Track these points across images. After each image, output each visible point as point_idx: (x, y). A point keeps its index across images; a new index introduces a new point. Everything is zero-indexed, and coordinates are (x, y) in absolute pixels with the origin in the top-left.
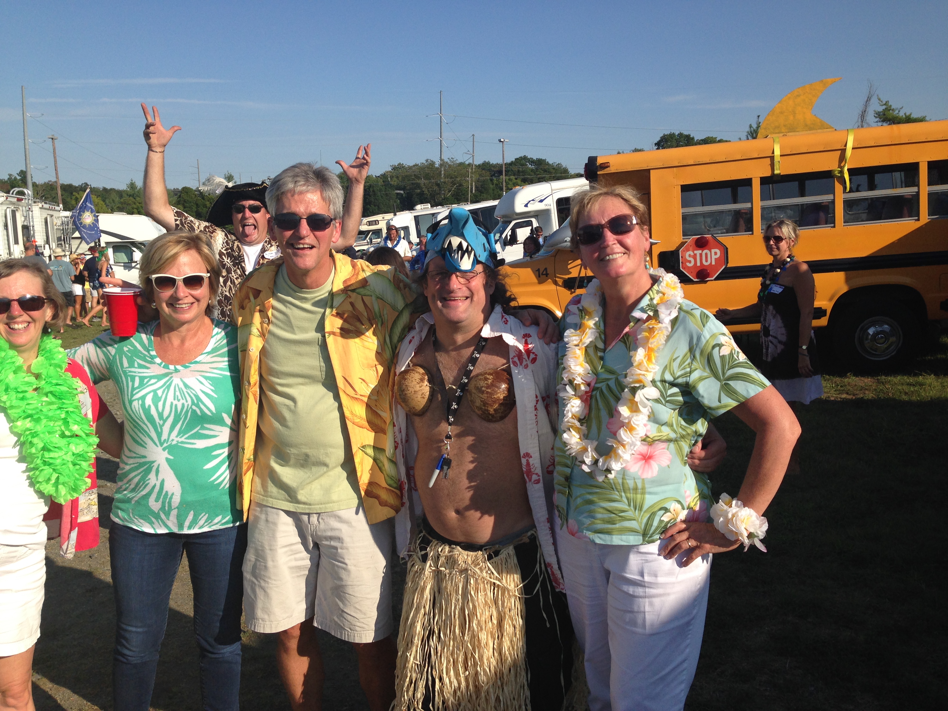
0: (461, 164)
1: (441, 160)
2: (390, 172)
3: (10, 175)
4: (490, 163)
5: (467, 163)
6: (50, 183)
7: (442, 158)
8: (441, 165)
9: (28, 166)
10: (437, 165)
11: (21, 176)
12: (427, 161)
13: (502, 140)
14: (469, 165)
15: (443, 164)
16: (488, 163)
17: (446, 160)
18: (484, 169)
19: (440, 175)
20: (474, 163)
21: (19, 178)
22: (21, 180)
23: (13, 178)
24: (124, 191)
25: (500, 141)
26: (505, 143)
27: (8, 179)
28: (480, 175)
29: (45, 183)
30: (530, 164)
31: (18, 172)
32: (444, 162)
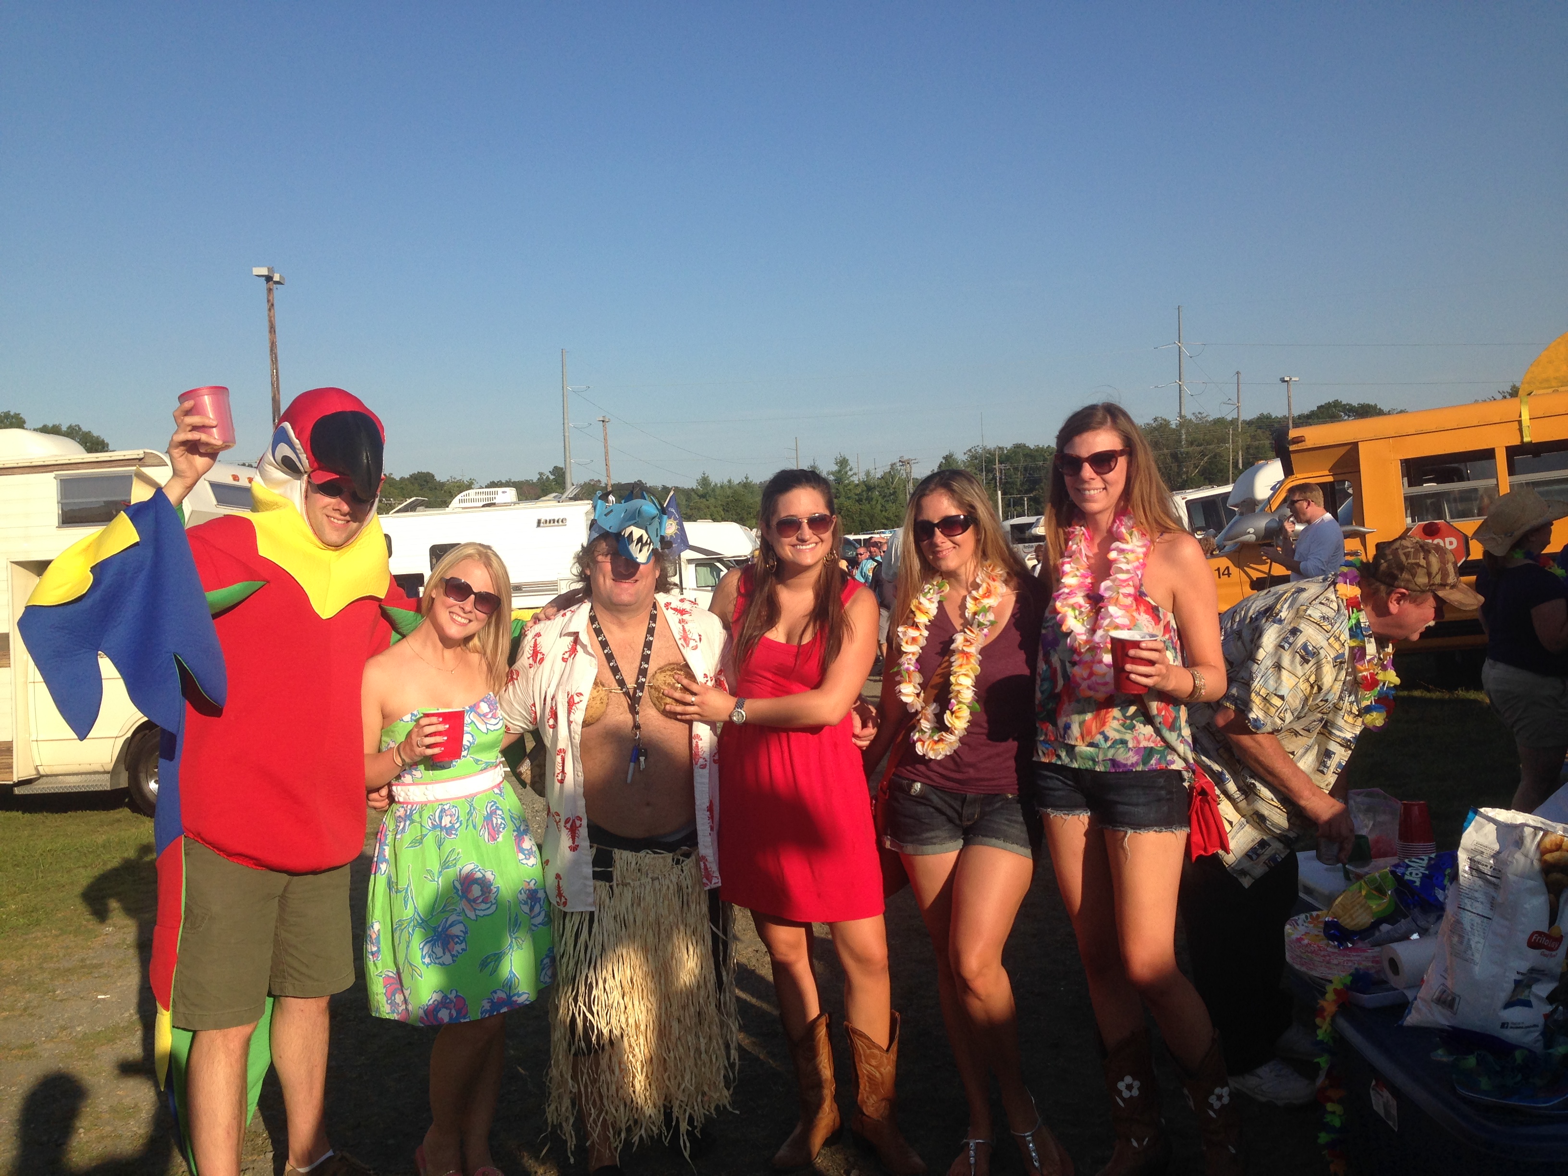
0: (1219, 422)
1: (1181, 416)
3: (541, 474)
4: (1271, 416)
5: (1229, 418)
6: (592, 483)
7: (1183, 414)
8: (1181, 425)
9: (568, 461)
10: (1174, 426)
11: (554, 475)
12: (1155, 419)
13: (1287, 379)
14: (1234, 422)
15: (1184, 423)
16: (1268, 417)
17: (1189, 416)
18: (1259, 427)
19: (1181, 442)
20: (1241, 419)
21: (552, 477)
22: (555, 479)
23: (545, 477)
24: (693, 490)
25: (1283, 381)
26: (1290, 383)
27: (539, 479)
28: (1254, 437)
29: (585, 483)
30: (1346, 414)
31: (551, 470)
32: (1185, 420)
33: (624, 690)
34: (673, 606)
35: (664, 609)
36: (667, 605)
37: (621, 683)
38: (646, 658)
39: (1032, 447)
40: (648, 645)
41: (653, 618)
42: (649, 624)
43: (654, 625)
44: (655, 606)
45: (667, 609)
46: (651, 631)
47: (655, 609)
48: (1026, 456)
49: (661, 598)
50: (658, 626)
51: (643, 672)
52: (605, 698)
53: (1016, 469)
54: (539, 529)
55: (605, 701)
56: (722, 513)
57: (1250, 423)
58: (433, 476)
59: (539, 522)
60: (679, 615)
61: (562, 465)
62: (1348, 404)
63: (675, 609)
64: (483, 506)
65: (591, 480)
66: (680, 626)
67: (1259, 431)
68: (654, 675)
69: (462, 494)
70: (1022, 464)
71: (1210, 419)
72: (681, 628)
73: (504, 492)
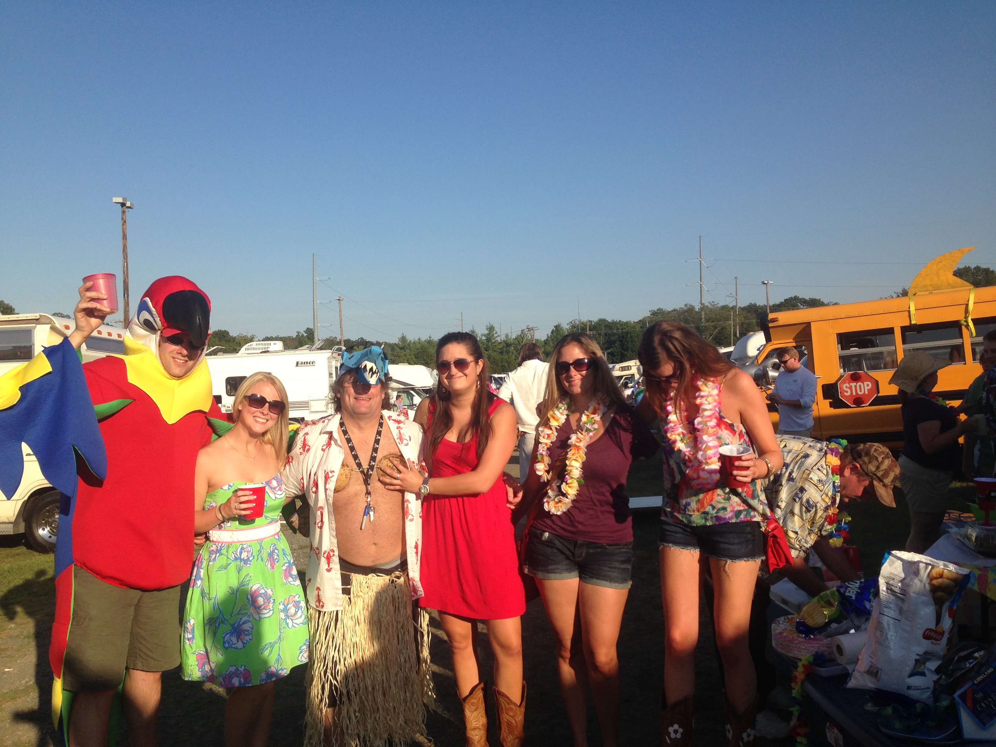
0: (725, 308)
1: (701, 304)
2: (649, 317)
3: (298, 332)
4: (756, 305)
5: (731, 305)
6: (331, 339)
7: (703, 302)
8: (702, 309)
9: (316, 324)
10: (697, 310)
11: (307, 333)
12: (686, 305)
13: (766, 282)
14: (734, 308)
15: (703, 308)
16: (755, 305)
17: (707, 304)
18: (749, 312)
19: (701, 319)
20: (738, 306)
21: (305, 335)
22: (307, 337)
23: (301, 335)
24: (396, 344)
25: (764, 283)
26: (768, 284)
27: (297, 336)
28: (746, 318)
29: (327, 339)
30: (801, 304)
31: (305, 330)
32: (704, 306)
33: (361, 470)
34: (393, 418)
35: (387, 420)
36: (389, 417)
37: (359, 465)
38: (375, 450)
39: (610, 321)
40: (377, 441)
41: (381, 425)
42: (378, 428)
43: (381, 429)
44: (382, 417)
45: (389, 420)
46: (379, 433)
47: (382, 419)
48: (606, 326)
49: (386, 413)
50: (383, 430)
51: (373, 459)
52: (349, 474)
53: (600, 334)
54: (297, 367)
55: (349, 476)
56: (415, 359)
57: (743, 309)
58: (228, 333)
59: (297, 364)
60: (397, 424)
61: (312, 327)
62: (803, 299)
63: (395, 420)
64: (261, 353)
65: (331, 337)
66: (397, 431)
67: (749, 314)
68: (380, 461)
69: (248, 345)
70: (603, 331)
71: (720, 306)
72: (398, 432)
73: (274, 344)
